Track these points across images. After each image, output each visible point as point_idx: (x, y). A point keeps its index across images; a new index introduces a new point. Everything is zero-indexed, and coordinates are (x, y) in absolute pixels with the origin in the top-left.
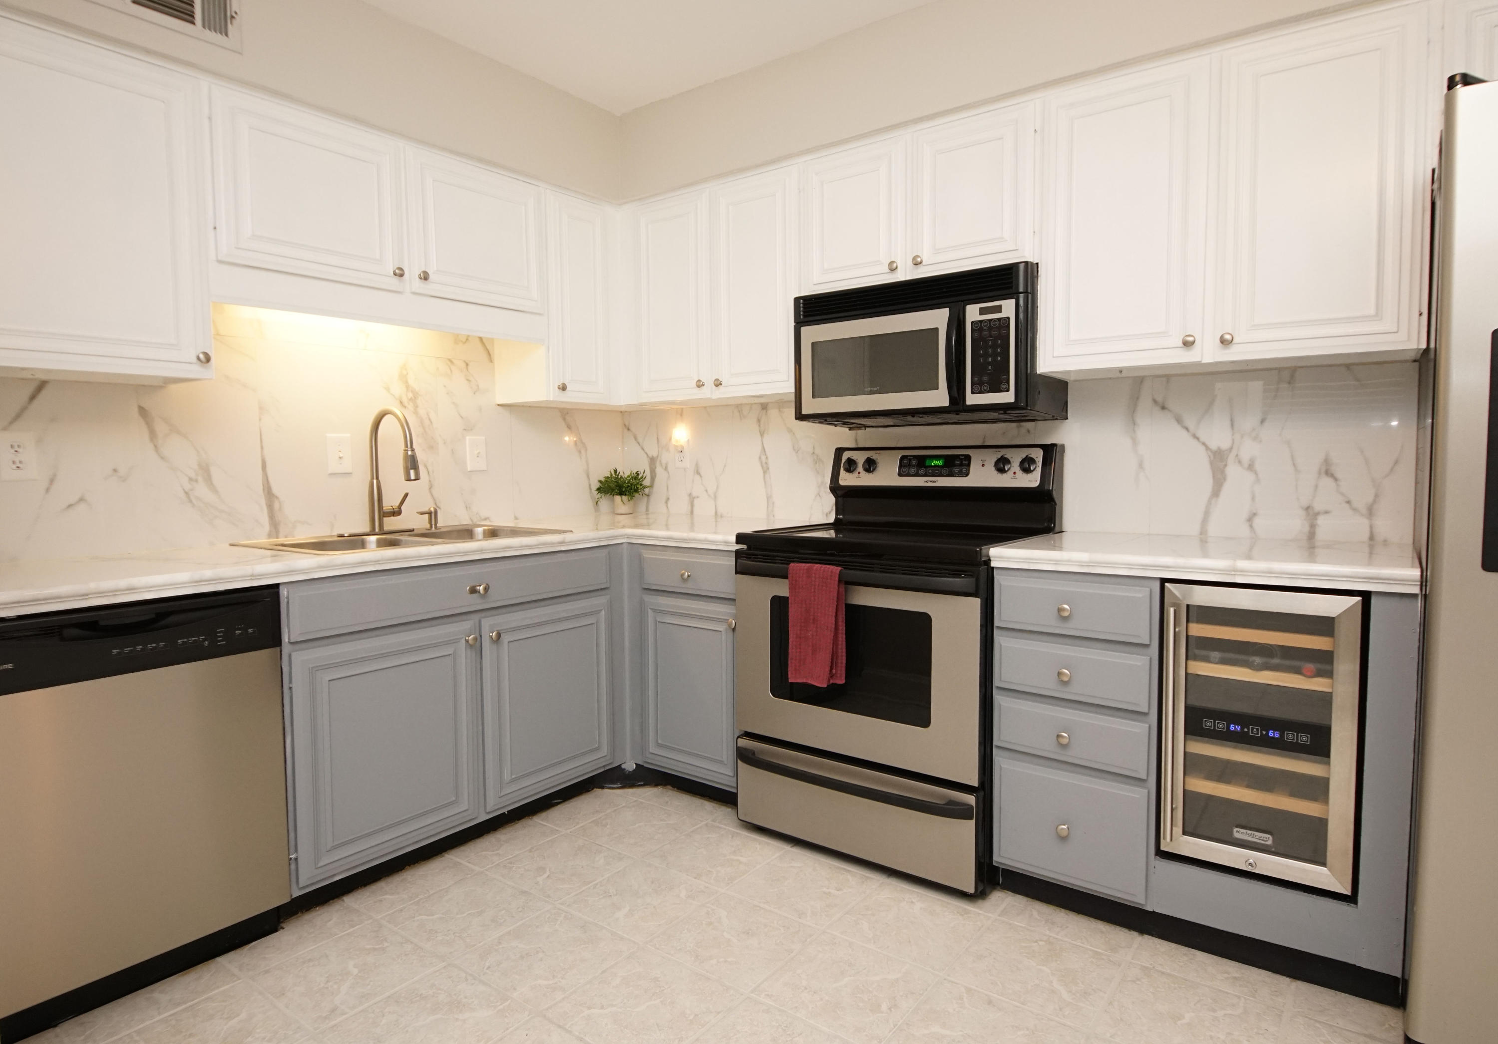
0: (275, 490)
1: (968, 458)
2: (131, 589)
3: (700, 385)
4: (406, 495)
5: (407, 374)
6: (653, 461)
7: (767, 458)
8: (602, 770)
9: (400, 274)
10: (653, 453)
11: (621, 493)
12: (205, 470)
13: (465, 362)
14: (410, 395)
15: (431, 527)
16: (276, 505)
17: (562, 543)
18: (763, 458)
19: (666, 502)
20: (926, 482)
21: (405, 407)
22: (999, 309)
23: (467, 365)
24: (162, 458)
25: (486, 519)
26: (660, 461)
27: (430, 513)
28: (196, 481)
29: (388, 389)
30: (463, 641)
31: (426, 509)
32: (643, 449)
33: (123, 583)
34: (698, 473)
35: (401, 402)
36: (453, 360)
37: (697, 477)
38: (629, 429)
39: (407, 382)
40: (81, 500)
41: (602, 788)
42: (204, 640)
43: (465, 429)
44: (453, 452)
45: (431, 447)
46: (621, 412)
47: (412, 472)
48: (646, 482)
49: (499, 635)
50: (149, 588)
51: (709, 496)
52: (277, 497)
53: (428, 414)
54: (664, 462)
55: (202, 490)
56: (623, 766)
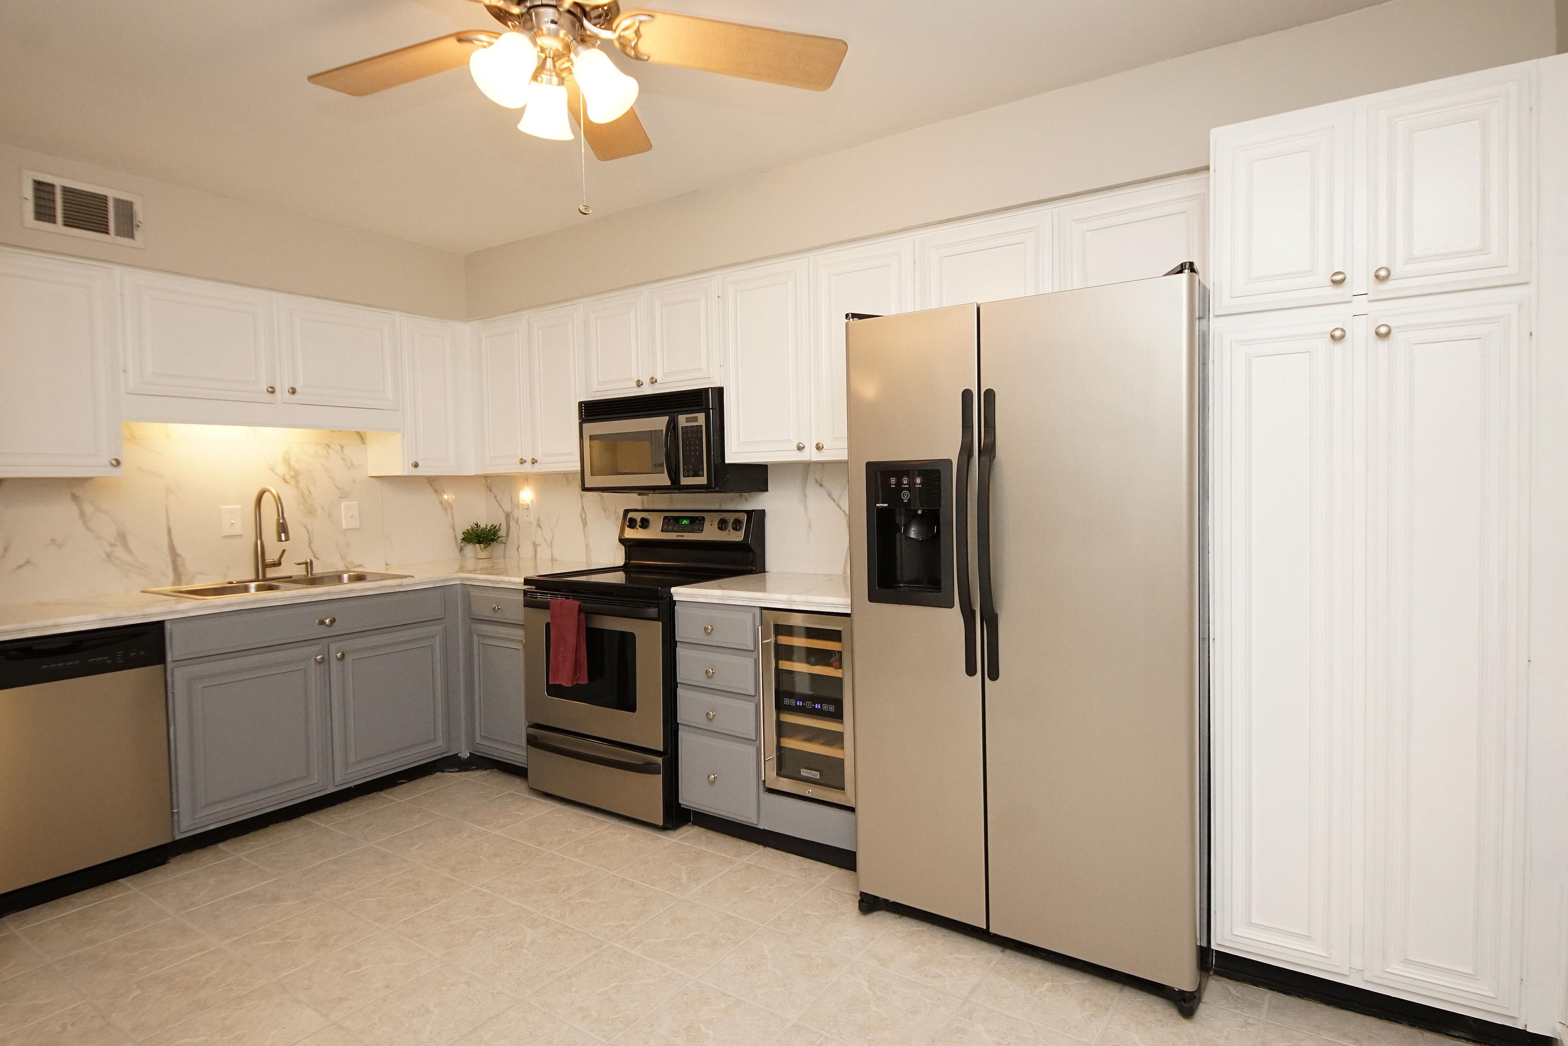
0: (179, 550)
1: (703, 519)
2: (56, 626)
3: (522, 462)
4: (284, 551)
5: (290, 458)
6: (508, 516)
7: (585, 515)
8: (439, 757)
9: (272, 391)
10: (508, 509)
11: (479, 542)
12: (122, 538)
13: (340, 445)
14: (292, 473)
15: (308, 574)
16: (179, 562)
17: (400, 586)
18: (583, 515)
19: (518, 549)
20: (677, 536)
21: (287, 482)
22: (696, 419)
23: (342, 447)
24: (90, 530)
25: (360, 566)
26: (513, 516)
27: (306, 563)
28: (115, 545)
29: (273, 470)
30: (313, 660)
31: (304, 561)
32: (501, 507)
33: (49, 622)
34: (539, 526)
35: (284, 480)
36: (330, 445)
37: (539, 529)
38: (490, 491)
39: (289, 463)
40: (28, 562)
41: (443, 772)
42: (108, 659)
43: (340, 497)
44: (330, 515)
45: (310, 512)
46: (485, 476)
47: (283, 535)
48: (502, 533)
49: (343, 656)
50: (67, 625)
51: (547, 544)
52: (180, 555)
53: (307, 487)
54: (516, 517)
55: (120, 552)
56: (459, 755)
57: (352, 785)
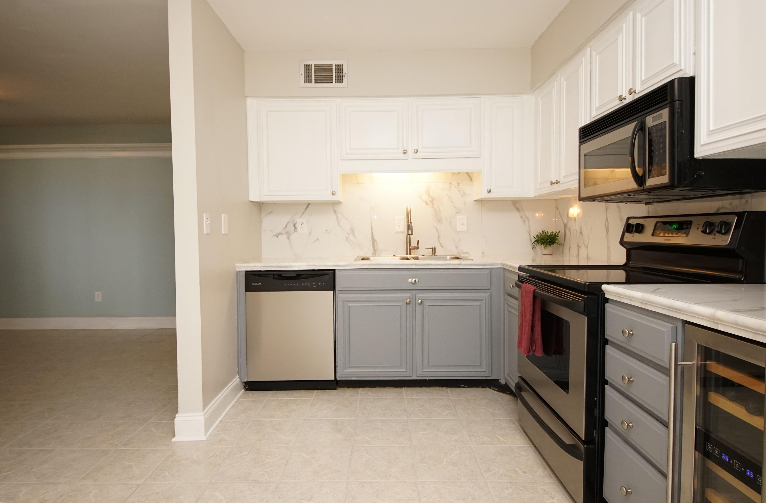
0: (375, 238)
1: (691, 223)
2: (291, 266)
3: (552, 184)
4: (418, 241)
5: (429, 191)
6: (565, 226)
7: (608, 224)
8: (485, 378)
9: (405, 152)
10: (566, 222)
11: (543, 243)
12: (352, 230)
13: (457, 183)
14: (431, 199)
15: (433, 255)
16: (375, 244)
17: (460, 265)
19: (569, 249)
20: (665, 240)
21: (428, 204)
22: (660, 116)
23: (459, 184)
26: (568, 226)
27: (432, 249)
28: (350, 234)
29: (421, 198)
30: (405, 301)
31: (431, 247)
32: (562, 219)
33: (288, 264)
34: (581, 233)
35: (426, 203)
36: (452, 183)
37: (581, 235)
38: (558, 209)
39: (429, 194)
40: (317, 239)
41: (490, 388)
42: (309, 285)
43: (457, 213)
44: (450, 223)
45: (439, 221)
46: (555, 200)
47: (410, 231)
48: (560, 238)
49: (422, 302)
50: (295, 266)
51: (585, 246)
52: (376, 241)
53: (438, 207)
54: (569, 227)
55: (351, 237)
56: (500, 381)
57: (427, 379)
